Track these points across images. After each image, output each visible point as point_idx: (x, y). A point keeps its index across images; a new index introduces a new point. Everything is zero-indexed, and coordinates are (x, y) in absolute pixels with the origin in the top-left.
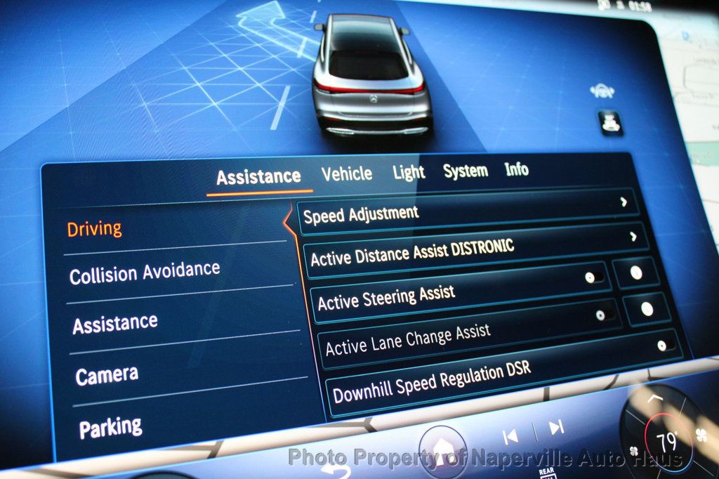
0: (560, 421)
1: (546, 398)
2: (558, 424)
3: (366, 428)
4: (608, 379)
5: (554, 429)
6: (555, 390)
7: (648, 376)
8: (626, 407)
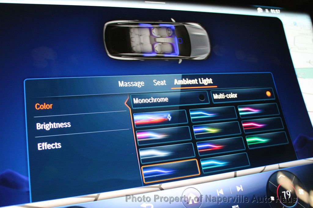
0: (241, 186)
1: (235, 176)
2: (240, 187)
3: (160, 189)
4: (261, 168)
5: (239, 189)
6: (239, 172)
7: (278, 167)
8: (269, 180)
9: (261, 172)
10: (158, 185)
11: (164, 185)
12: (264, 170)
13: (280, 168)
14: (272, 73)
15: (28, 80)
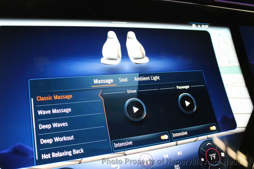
0: (181, 151)
1: (177, 145)
3: (124, 154)
4: (194, 139)
5: (179, 154)
6: (179, 142)
7: (207, 137)
8: (200, 147)
9: (195, 141)
10: (123, 152)
11: (127, 152)
12: (197, 140)
13: (208, 138)
14: (203, 71)
15: (31, 80)
